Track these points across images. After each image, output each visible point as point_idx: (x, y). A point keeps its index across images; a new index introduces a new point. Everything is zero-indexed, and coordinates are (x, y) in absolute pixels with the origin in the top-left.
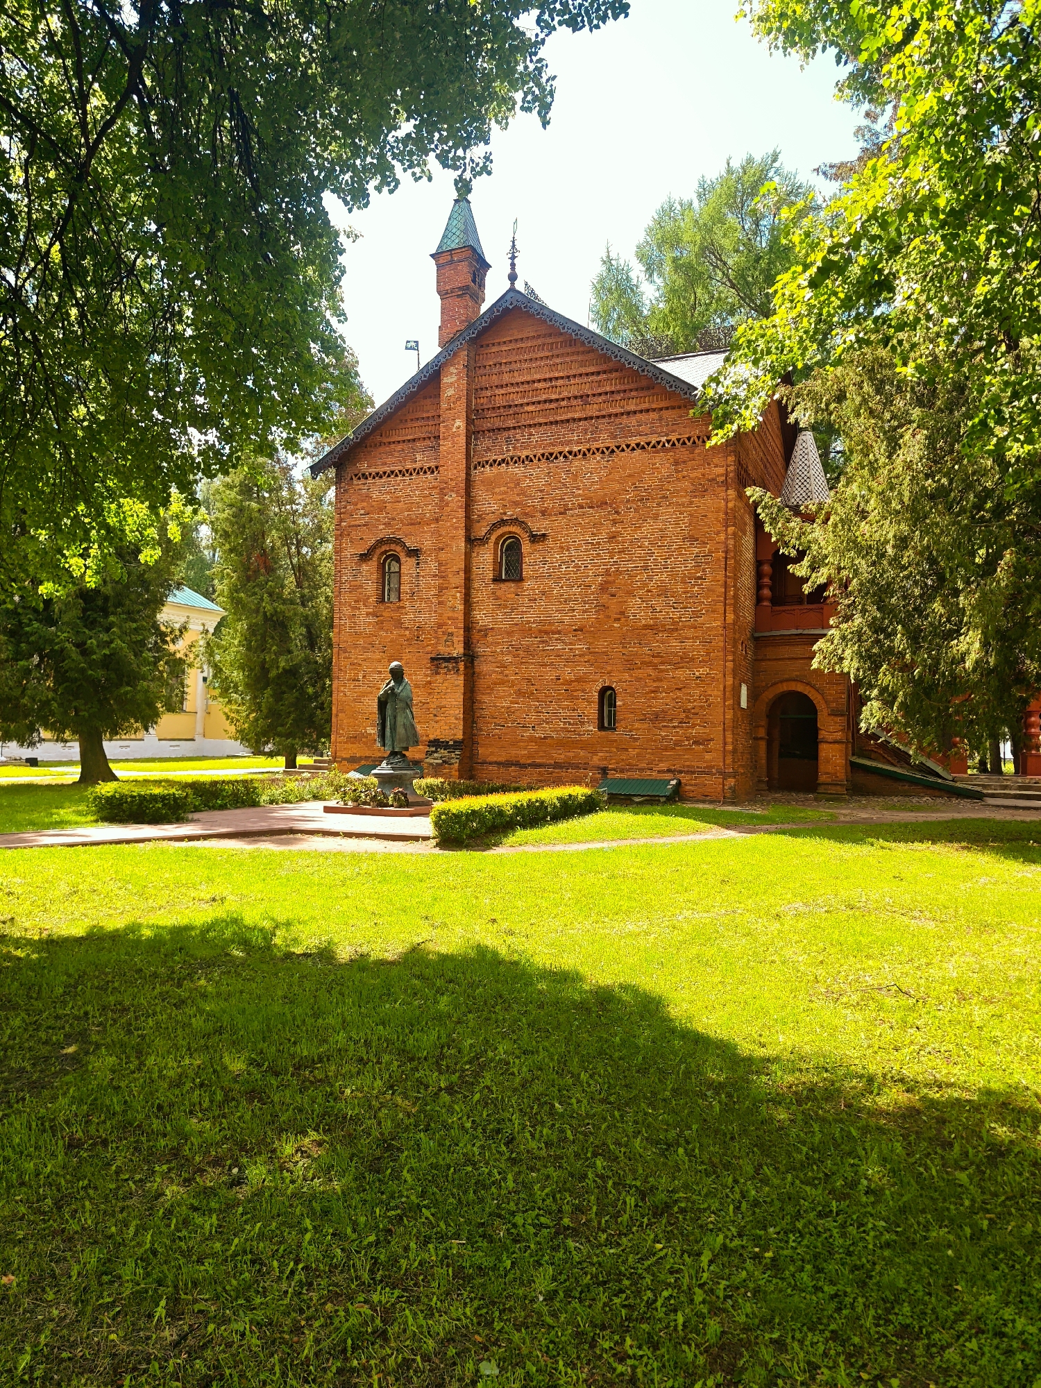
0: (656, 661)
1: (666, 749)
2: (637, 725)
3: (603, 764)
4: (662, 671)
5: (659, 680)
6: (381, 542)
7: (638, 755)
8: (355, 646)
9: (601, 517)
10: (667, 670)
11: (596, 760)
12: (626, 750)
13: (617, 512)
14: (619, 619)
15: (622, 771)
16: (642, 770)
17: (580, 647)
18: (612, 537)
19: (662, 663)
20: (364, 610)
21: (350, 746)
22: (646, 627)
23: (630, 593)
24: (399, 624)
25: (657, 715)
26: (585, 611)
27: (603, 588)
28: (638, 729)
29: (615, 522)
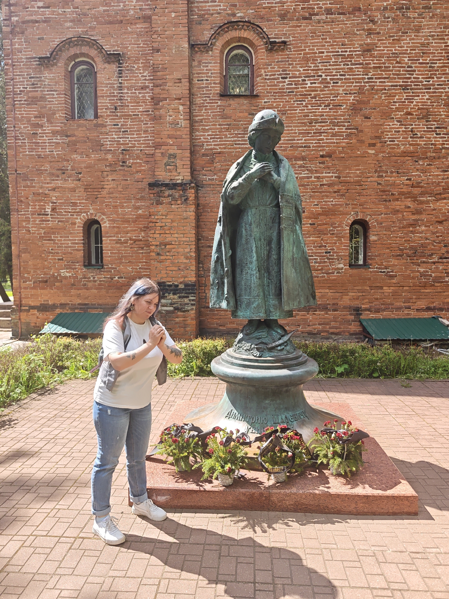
0: (416, 191)
1: (425, 286)
2: (393, 261)
3: (356, 304)
4: (422, 203)
5: (418, 212)
6: (68, 43)
7: (395, 293)
8: (40, 172)
9: (354, 25)
10: (428, 202)
11: (346, 301)
12: (381, 288)
13: (372, 21)
14: (374, 145)
15: (377, 311)
16: (399, 309)
17: (328, 176)
18: (367, 50)
19: (422, 194)
20: (48, 128)
21: (39, 291)
22: (405, 154)
23: (387, 115)
24: (98, 146)
25: (415, 250)
26: (334, 135)
27: (355, 109)
28: (394, 265)
29: (370, 32)
